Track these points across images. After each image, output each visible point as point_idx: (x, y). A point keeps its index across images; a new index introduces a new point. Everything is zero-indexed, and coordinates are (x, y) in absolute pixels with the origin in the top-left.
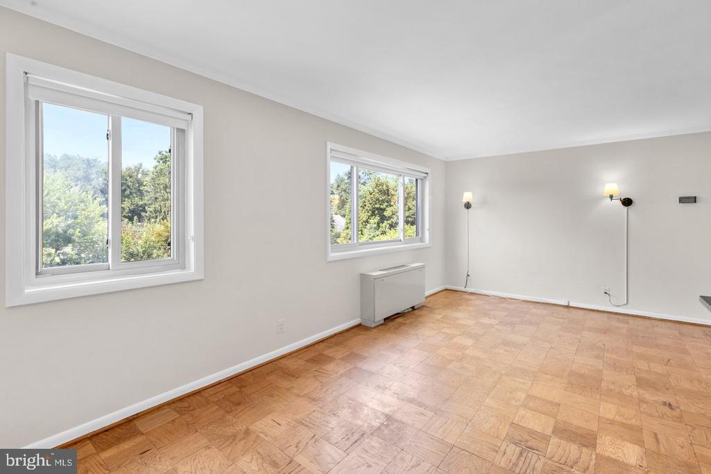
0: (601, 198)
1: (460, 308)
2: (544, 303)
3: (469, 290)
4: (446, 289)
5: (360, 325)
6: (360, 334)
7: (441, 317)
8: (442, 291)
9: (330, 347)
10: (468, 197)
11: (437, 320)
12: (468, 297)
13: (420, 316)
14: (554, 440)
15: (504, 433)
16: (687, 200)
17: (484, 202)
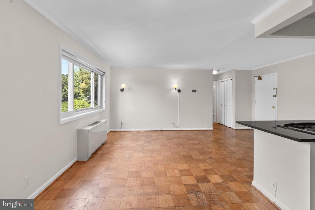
0: (171, 89)
1: (124, 139)
2: (153, 131)
3: (123, 130)
4: (111, 131)
5: (77, 162)
6: (82, 168)
7: (119, 145)
8: (109, 132)
9: (67, 183)
10: (123, 86)
11: (119, 148)
12: (123, 133)
13: (108, 148)
14: (200, 185)
15: (185, 190)
16: (194, 91)
17: (130, 89)
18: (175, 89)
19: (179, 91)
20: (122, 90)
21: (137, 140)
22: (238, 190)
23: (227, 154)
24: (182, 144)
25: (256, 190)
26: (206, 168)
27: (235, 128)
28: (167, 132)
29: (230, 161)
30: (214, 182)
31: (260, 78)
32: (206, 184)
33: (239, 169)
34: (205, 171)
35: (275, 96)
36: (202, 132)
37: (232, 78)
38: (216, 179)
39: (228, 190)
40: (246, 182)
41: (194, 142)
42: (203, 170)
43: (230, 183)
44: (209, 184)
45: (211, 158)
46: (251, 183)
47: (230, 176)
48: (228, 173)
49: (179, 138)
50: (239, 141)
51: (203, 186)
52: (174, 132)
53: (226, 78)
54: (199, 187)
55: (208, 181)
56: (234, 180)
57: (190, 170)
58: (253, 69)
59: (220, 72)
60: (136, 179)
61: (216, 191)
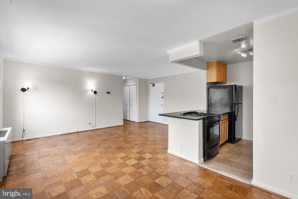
0: (88, 91)
14: (141, 162)
15: (135, 169)
16: (108, 93)
17: (36, 89)
18: (92, 90)
19: (95, 93)
20: (23, 90)
21: (56, 145)
22: (163, 158)
23: (143, 139)
24: (107, 140)
25: (171, 154)
26: (138, 151)
27: (138, 121)
28: (84, 133)
29: (149, 143)
30: (148, 158)
31: (154, 85)
32: (144, 161)
33: (156, 146)
34: (138, 153)
35: (163, 98)
36: (116, 128)
37: (135, 84)
38: (148, 156)
39: (158, 159)
40: (164, 152)
41: (116, 136)
42: (136, 153)
43: (157, 155)
44: (146, 160)
45: (136, 144)
46: (167, 152)
47: (154, 152)
48: (152, 151)
49: (100, 135)
50: (146, 130)
51: (143, 162)
52: (91, 131)
53: (130, 83)
54: (141, 164)
55: (145, 159)
56: (157, 153)
57: (127, 156)
58: (149, 78)
59: (127, 78)
60: (88, 176)
61: (153, 162)
